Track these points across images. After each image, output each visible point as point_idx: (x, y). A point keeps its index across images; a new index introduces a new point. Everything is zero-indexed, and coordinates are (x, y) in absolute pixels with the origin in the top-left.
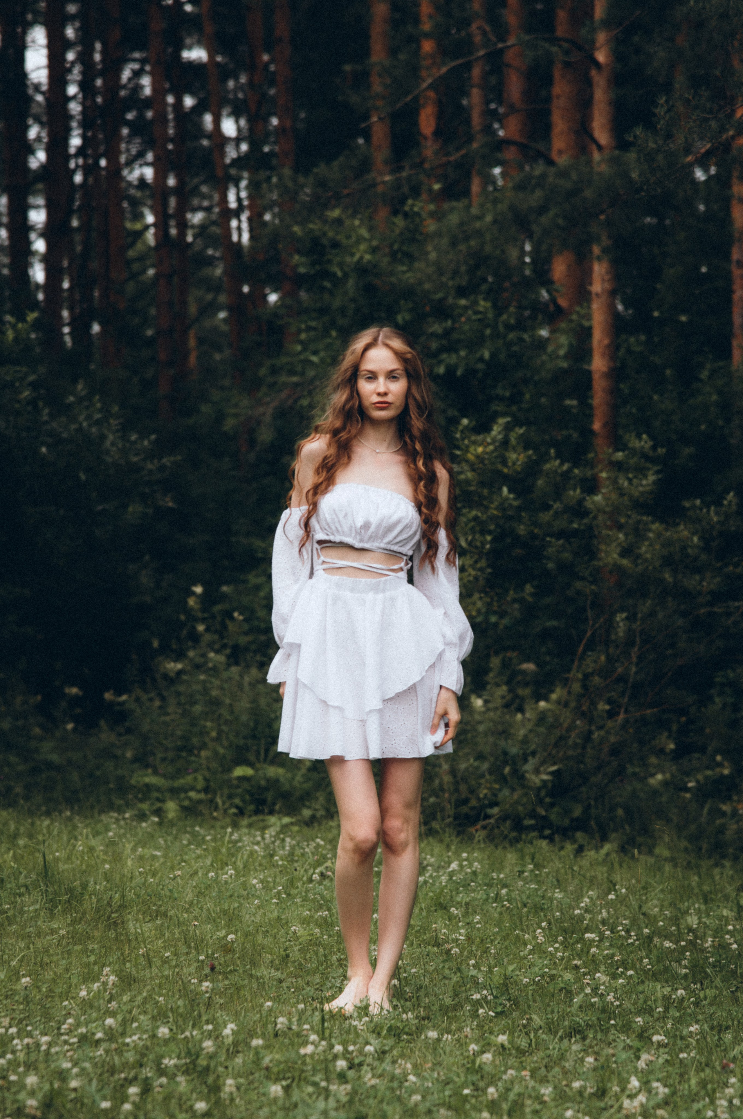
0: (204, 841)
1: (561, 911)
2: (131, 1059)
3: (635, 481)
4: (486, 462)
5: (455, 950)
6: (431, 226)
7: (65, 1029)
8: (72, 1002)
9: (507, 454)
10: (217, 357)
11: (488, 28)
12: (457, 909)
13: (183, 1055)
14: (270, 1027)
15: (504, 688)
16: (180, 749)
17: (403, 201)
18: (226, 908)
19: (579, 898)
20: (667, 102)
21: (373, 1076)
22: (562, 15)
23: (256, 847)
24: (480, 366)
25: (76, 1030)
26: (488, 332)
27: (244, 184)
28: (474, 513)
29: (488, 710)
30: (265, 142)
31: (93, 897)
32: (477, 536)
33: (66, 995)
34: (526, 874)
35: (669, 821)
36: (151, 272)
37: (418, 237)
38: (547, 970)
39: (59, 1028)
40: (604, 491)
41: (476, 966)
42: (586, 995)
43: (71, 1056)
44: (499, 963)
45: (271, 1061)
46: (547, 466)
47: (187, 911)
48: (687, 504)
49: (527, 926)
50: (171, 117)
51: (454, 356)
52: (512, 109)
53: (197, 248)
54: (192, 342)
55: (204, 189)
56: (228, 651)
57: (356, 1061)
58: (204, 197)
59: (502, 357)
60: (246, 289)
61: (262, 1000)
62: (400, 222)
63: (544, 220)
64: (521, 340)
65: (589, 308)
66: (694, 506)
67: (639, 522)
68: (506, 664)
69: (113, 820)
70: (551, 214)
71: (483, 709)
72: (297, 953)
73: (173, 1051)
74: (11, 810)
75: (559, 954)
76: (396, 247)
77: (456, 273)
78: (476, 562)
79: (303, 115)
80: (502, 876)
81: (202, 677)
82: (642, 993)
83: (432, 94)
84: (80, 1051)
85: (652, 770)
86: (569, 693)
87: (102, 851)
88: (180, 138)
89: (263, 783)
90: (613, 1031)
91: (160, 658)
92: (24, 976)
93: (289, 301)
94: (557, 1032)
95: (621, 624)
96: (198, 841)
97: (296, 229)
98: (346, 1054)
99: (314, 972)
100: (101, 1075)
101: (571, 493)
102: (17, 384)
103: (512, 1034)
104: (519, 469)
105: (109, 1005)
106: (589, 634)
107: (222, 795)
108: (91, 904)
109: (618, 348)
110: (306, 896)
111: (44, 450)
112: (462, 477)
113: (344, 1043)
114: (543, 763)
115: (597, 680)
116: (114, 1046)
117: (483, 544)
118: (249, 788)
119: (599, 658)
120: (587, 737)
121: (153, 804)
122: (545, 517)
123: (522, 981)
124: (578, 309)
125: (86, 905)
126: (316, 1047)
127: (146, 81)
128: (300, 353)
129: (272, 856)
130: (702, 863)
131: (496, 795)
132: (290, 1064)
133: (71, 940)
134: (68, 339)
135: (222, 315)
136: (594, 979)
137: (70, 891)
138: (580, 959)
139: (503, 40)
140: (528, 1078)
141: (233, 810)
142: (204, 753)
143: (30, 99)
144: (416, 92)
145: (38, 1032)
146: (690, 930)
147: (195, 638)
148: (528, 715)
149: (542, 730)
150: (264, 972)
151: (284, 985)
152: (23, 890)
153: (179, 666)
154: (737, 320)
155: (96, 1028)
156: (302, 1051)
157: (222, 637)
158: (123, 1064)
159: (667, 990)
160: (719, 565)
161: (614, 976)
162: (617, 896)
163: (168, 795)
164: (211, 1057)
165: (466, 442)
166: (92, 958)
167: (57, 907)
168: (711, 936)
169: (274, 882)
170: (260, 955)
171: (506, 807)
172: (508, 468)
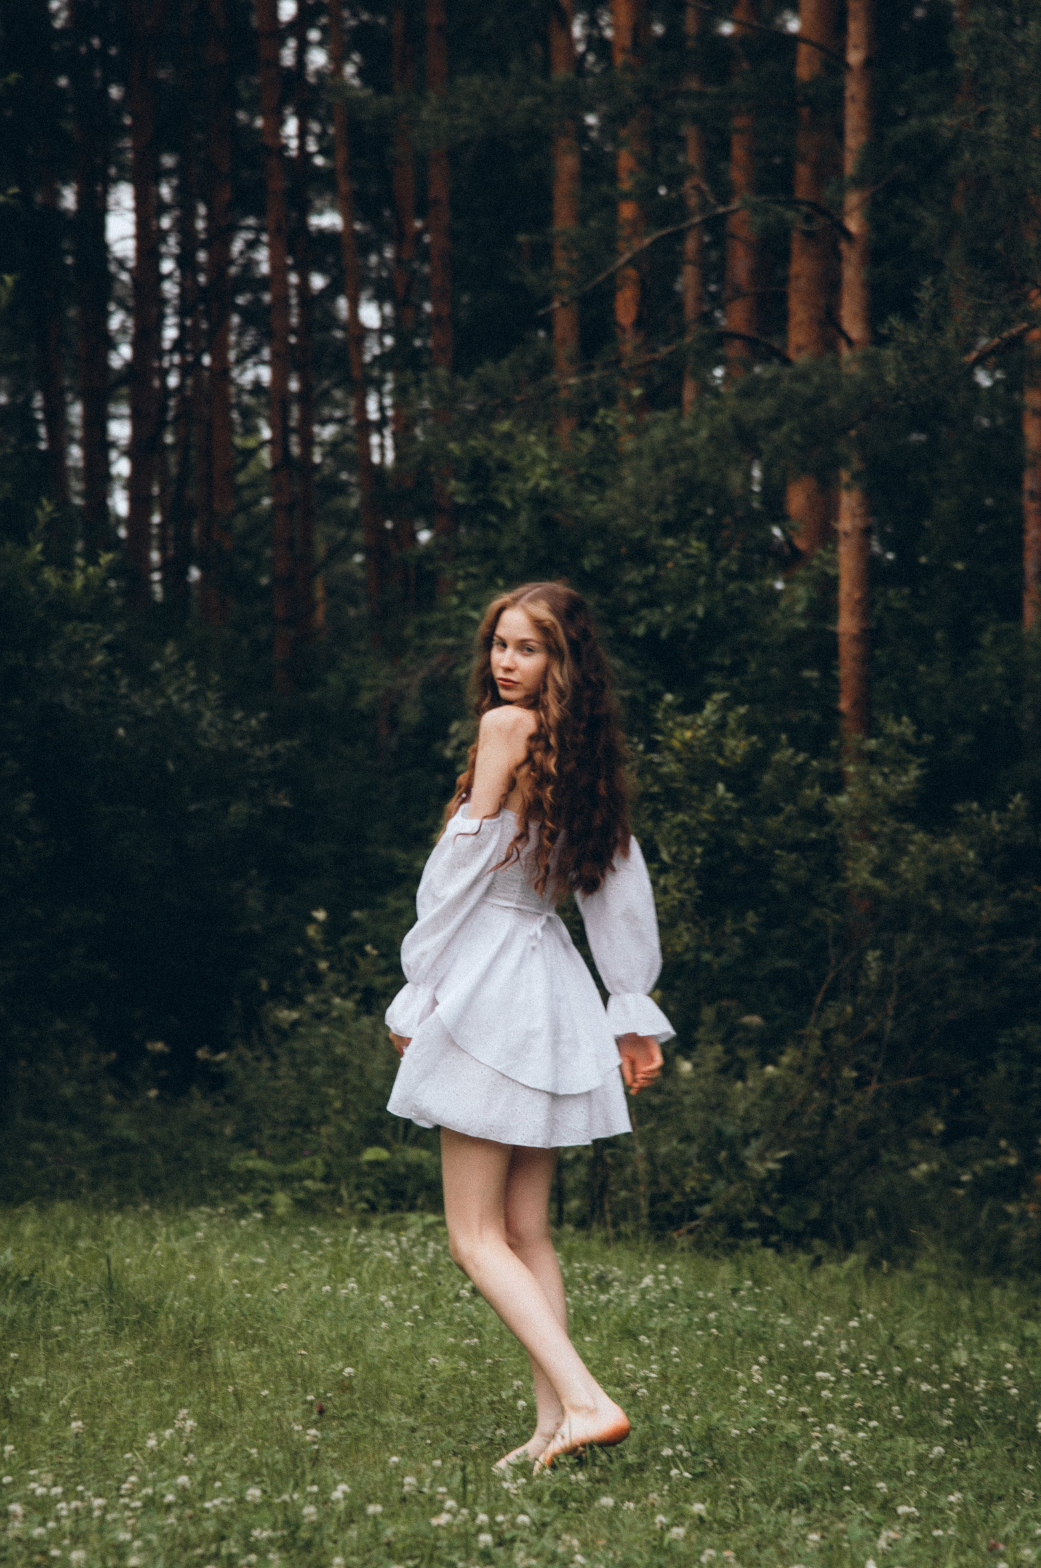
0: (321, 1246)
1: (786, 1342)
2: (211, 1530)
3: (893, 778)
4: (696, 750)
5: (643, 1391)
6: (628, 444)
7: (127, 1490)
8: (137, 1454)
9: (724, 740)
10: (352, 612)
11: (705, 187)
12: (649, 1337)
13: (280, 1524)
14: (395, 1489)
15: (719, 1048)
16: (293, 1124)
17: (592, 410)
18: (345, 1332)
19: (811, 1326)
20: (933, 283)
21: (528, 1555)
22: (803, 171)
23: (389, 1254)
24: (693, 626)
25: (140, 1491)
26: (702, 580)
27: (388, 387)
28: (681, 817)
29: (699, 1076)
30: (415, 334)
31: (171, 1316)
32: (684, 847)
33: (129, 1446)
34: (743, 1293)
35: (936, 1226)
36: (266, 502)
37: (612, 457)
38: (764, 1419)
39: (118, 1489)
40: (850, 789)
41: (672, 1413)
42: (815, 1452)
43: (133, 1525)
44: (701, 1409)
45: (395, 1534)
46: (778, 757)
47: (294, 1336)
48: (960, 808)
49: (741, 1361)
50: (294, 301)
51: (657, 612)
52: (738, 293)
53: (326, 471)
54: (319, 594)
55: (338, 394)
56: (358, 996)
57: (508, 1536)
58: (337, 405)
59: (720, 614)
60: (389, 525)
61: (387, 1454)
62: (588, 438)
63: (777, 436)
64: (745, 592)
65: (834, 551)
66: (970, 811)
67: (897, 831)
68: (721, 1017)
69: (204, 1216)
70: (785, 429)
71: (692, 1075)
72: (435, 1393)
73: (265, 1520)
74: (70, 1203)
75: (782, 1398)
76: (583, 470)
77: (660, 505)
78: (682, 882)
79: (465, 299)
80: (710, 1295)
81: (324, 1030)
82: (889, 1450)
83: (632, 273)
84: (144, 1520)
85: (914, 1158)
86: (804, 1055)
87: (185, 1256)
88: (306, 329)
89: (402, 1170)
90: (847, 1500)
91: (270, 1005)
92: (75, 1419)
93: (443, 540)
94: (773, 1500)
95: (873, 965)
96: (312, 1244)
97: (452, 446)
98: (493, 1527)
99: (460, 1417)
100: (172, 1549)
101: (808, 792)
102: (88, 646)
103: (715, 1502)
104: (738, 760)
105: (185, 1459)
106: (831, 976)
107: (348, 1185)
108: (168, 1326)
109: (872, 604)
110: (450, 1319)
111: (121, 731)
112: (665, 769)
113: (491, 1513)
114: (768, 1147)
115: (840, 1039)
116: (189, 1512)
117: (692, 857)
118: (382, 1176)
119: (843, 1010)
120: (828, 1114)
121: (256, 1196)
122: (774, 823)
123: (730, 1432)
124: (820, 551)
125: (162, 1328)
126: (455, 1516)
127: (262, 255)
128: (456, 608)
129: (408, 1265)
130: (976, 1281)
131: (706, 1189)
132: (419, 1539)
133: (139, 1374)
134: (158, 589)
135: (358, 558)
136: (826, 1432)
137: (142, 1308)
138: (809, 1405)
139: (725, 202)
140: (732, 1560)
141: (363, 1205)
142: (324, 1130)
143: (112, 278)
144: (611, 269)
145: (90, 1493)
146: (957, 1368)
147: (315, 978)
148: (750, 1084)
149: (768, 1103)
150: (391, 1417)
151: (418, 1435)
152: (79, 1307)
153: (295, 1015)
154: (1030, 568)
155: (167, 1488)
156: (435, 1522)
157: (350, 977)
158: (200, 1537)
159: (922, 1448)
160: (1003, 888)
161: (854, 1429)
162: (861, 1323)
163: (277, 1185)
164: (317, 1527)
165: (670, 724)
166: (167, 1397)
167: (123, 1329)
168: (984, 1378)
169: (410, 1299)
170: (387, 1395)
171: (720, 1204)
172: (726, 758)
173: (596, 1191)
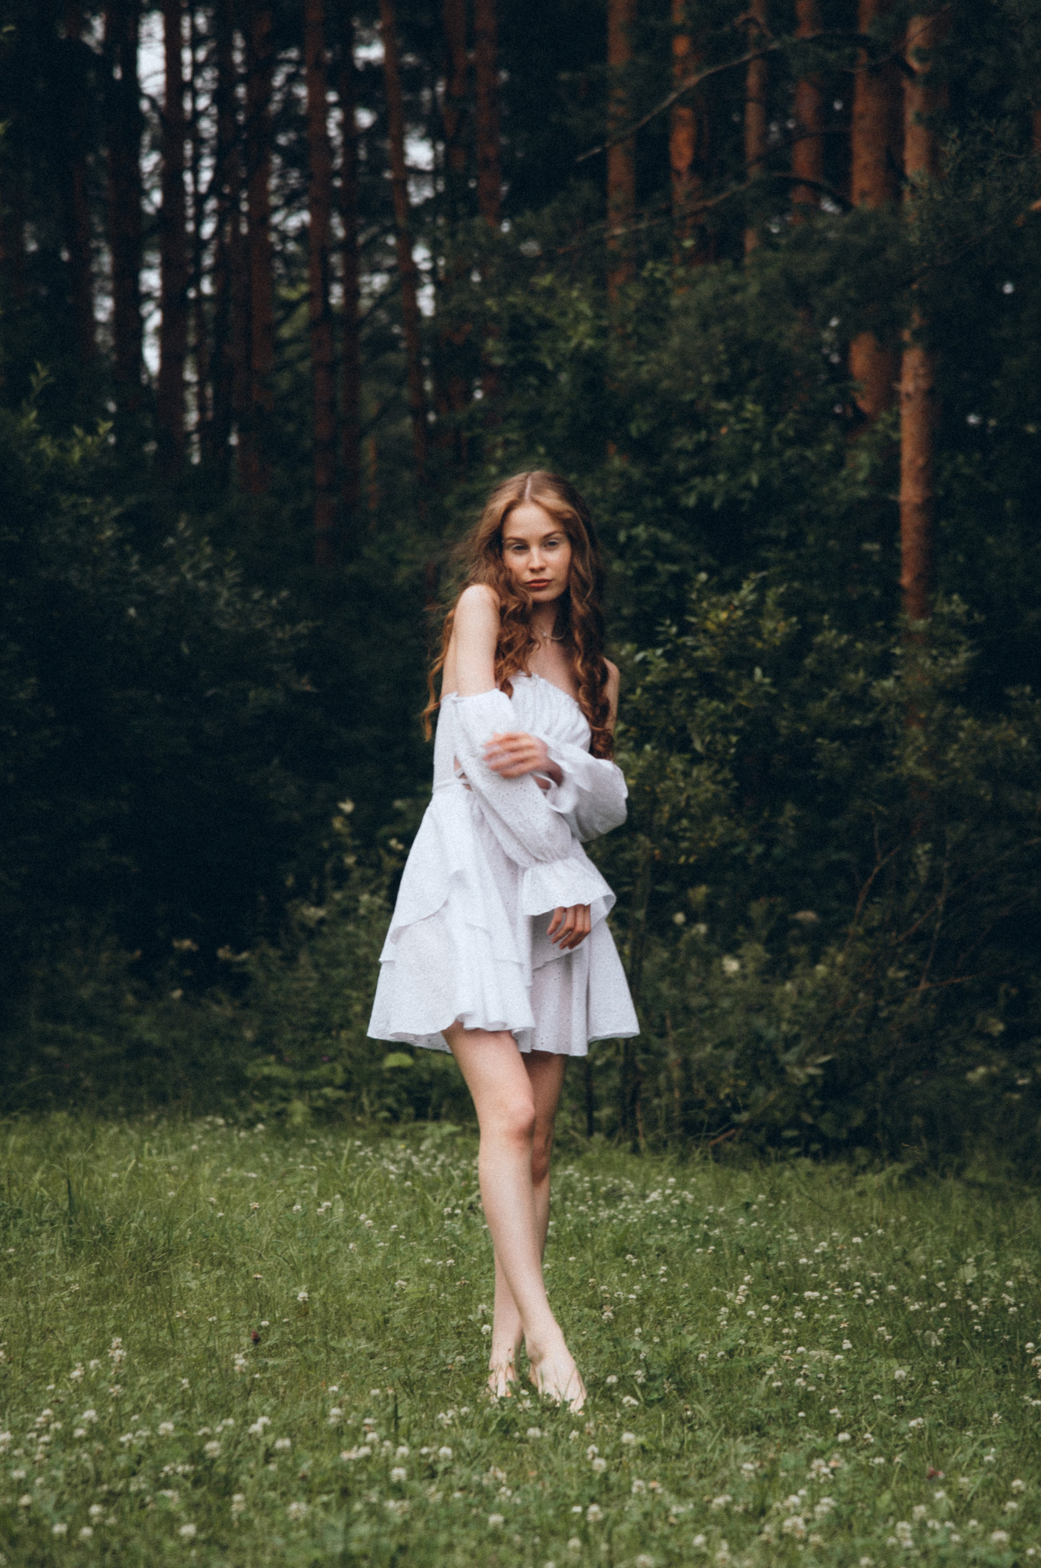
2: (122, 1465)
3: (941, 660)
4: (732, 633)
7: (41, 1423)
8: (61, 1385)
9: (761, 622)
11: (762, 20)
16: (314, 1028)
17: (641, 262)
20: (960, 136)
23: (392, 1168)
24: (746, 495)
25: (51, 1425)
26: (757, 447)
28: (714, 704)
29: (745, 976)
31: (132, 1238)
32: (718, 736)
33: (56, 1375)
34: (755, 1207)
37: (661, 314)
39: (32, 1423)
40: (897, 672)
41: (645, 1336)
43: (41, 1461)
44: (676, 1334)
45: (312, 1468)
46: (819, 639)
47: (258, 1258)
48: (1013, 692)
49: (730, 1280)
50: (338, 141)
51: (709, 480)
53: (376, 321)
54: (369, 455)
56: (384, 892)
59: (775, 483)
61: (328, 1384)
62: (636, 292)
63: (831, 291)
64: (803, 458)
65: (898, 413)
66: (1022, 696)
67: (947, 717)
68: (772, 912)
70: (839, 283)
71: (739, 975)
72: (401, 1317)
73: (178, 1455)
75: (767, 1319)
76: (630, 328)
78: (716, 772)
80: (721, 1210)
81: (350, 928)
83: (685, 112)
85: (971, 1060)
86: (849, 954)
88: (352, 171)
89: (426, 1077)
90: (802, 1427)
91: (296, 902)
95: (923, 859)
97: (490, 303)
98: (412, 1459)
99: (422, 1342)
101: (852, 676)
102: (96, 520)
104: (778, 643)
105: (112, 1390)
106: (876, 870)
107: (369, 1092)
109: (937, 470)
111: (132, 611)
112: (699, 653)
114: (809, 1052)
116: (101, 1446)
117: (727, 747)
118: (406, 1083)
119: (889, 907)
120: (873, 1015)
121: (273, 1104)
122: (817, 708)
124: (884, 415)
125: (120, 1250)
127: (302, 91)
131: (743, 1095)
133: (88, 1299)
134: (196, 452)
136: (800, 1355)
137: (102, 1229)
138: (796, 1326)
141: (384, 1114)
142: (344, 1034)
146: (962, 1286)
147: (341, 876)
150: (349, 1343)
151: (378, 1360)
153: (321, 913)
156: (347, 1455)
158: (110, 1472)
163: (295, 1092)
165: (705, 604)
166: (110, 1324)
170: (349, 1318)
171: (759, 1110)
172: (764, 641)
173: (628, 1100)
